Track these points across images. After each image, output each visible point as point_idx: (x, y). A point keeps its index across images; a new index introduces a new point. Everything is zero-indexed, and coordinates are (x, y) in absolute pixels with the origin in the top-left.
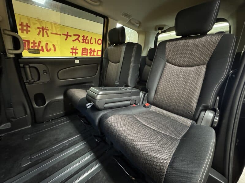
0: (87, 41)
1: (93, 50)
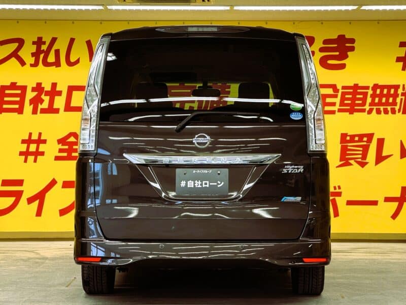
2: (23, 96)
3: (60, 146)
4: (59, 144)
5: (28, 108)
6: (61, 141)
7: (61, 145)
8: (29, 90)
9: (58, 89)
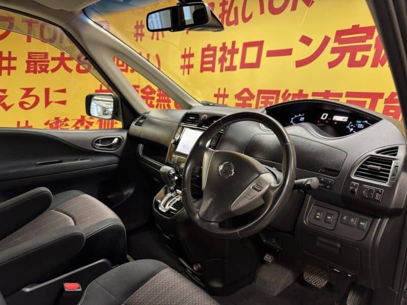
0: (232, 18)
1: (229, 47)
2: (214, 56)
3: (237, 101)
4: (236, 98)
5: (218, 66)
6: (238, 96)
7: (237, 99)
8: (218, 49)
9: (236, 47)
